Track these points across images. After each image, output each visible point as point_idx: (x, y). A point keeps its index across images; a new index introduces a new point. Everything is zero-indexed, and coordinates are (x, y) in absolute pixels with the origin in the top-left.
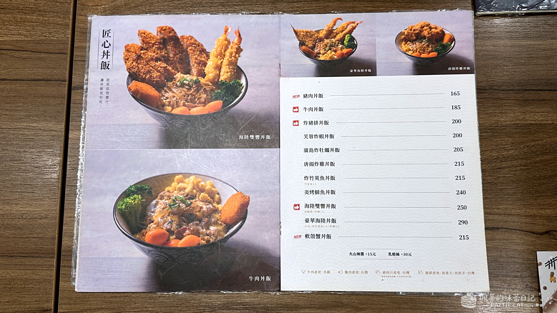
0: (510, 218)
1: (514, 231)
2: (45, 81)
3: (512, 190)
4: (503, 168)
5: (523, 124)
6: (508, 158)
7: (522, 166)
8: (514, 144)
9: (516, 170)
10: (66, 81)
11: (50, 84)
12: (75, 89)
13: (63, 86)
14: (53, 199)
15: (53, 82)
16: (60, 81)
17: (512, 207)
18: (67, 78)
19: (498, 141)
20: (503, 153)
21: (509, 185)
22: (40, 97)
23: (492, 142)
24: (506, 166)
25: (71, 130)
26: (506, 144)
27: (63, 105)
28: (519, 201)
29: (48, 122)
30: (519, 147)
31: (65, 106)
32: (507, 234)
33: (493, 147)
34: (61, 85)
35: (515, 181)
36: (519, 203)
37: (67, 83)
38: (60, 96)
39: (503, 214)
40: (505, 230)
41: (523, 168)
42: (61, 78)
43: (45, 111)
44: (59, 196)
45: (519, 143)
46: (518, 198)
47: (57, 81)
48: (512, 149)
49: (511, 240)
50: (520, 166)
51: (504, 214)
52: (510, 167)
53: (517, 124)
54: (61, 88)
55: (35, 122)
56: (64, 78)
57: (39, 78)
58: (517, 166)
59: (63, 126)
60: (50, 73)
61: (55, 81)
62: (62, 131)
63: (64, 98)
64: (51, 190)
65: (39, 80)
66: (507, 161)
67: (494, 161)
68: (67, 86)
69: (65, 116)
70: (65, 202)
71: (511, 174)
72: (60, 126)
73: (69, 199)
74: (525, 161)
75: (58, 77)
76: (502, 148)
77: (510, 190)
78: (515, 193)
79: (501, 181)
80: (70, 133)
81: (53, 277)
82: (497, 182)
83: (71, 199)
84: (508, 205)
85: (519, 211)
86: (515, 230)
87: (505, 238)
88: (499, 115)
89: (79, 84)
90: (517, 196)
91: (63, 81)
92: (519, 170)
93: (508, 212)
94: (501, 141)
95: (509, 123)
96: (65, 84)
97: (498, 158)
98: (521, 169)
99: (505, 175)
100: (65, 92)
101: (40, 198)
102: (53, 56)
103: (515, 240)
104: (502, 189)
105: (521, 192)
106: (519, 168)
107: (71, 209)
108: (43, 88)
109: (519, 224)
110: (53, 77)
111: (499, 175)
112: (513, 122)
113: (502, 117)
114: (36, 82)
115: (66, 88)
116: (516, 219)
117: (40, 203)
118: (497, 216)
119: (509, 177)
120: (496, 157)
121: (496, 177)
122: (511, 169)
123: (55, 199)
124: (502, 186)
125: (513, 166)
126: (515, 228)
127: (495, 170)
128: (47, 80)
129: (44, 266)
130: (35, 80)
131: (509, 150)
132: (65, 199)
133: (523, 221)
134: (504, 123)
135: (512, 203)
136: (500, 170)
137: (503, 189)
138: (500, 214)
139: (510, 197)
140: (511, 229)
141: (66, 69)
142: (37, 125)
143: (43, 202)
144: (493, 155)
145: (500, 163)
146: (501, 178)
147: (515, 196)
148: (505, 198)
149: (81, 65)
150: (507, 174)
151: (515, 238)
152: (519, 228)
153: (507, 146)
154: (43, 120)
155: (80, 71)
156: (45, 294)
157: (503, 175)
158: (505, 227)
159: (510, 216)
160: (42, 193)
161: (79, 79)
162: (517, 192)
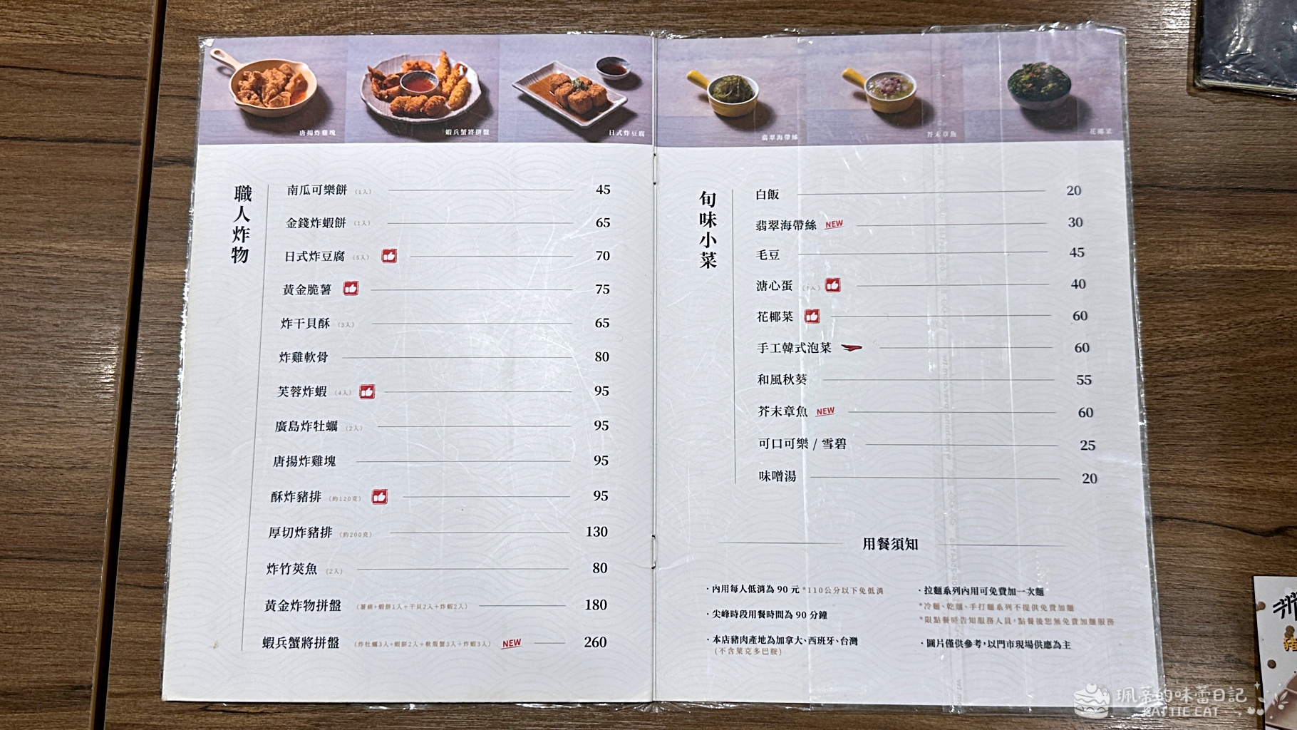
0: (1191, 495)
1: (1201, 526)
2: (90, 141)
3: (1199, 428)
4: (1178, 374)
5: (1228, 270)
6: (1191, 351)
7: (1224, 371)
8: (1206, 318)
9: (1210, 381)
10: (138, 143)
11: (102, 150)
12: (160, 165)
13: (132, 154)
14: (102, 423)
15: (109, 145)
16: (124, 143)
17: (1197, 467)
18: (143, 137)
19: (1168, 309)
20: (1178, 339)
21: (1192, 415)
22: (76, 180)
23: (1153, 312)
24: (1186, 369)
25: (148, 261)
26: (1187, 318)
27: (130, 201)
28: (1213, 453)
29: (94, 239)
30: (1217, 325)
31: (136, 204)
32: (1184, 533)
33: (1156, 323)
34: (126, 154)
35: (1206, 406)
36: (1213, 460)
37: (141, 148)
38: (124, 179)
39: (1174, 485)
40: (1178, 522)
41: (1225, 375)
42: (128, 136)
43: (88, 215)
44: (116, 418)
45: (1217, 315)
46: (1211, 446)
47: (119, 143)
48: (1201, 329)
49: (1194, 546)
50: (1219, 371)
51: (1178, 484)
52: (1193, 373)
53: (1215, 270)
54: (128, 159)
55: (65, 238)
56: (135, 136)
57: (76, 134)
58: (1212, 371)
59: (129, 251)
60: (102, 123)
61: (114, 142)
62: (127, 263)
63: (134, 183)
64: (98, 402)
65: (75, 140)
66: (1187, 359)
67: (1156, 356)
68: (140, 155)
69: (134, 227)
70: (131, 431)
71: (1196, 390)
72: (122, 251)
73: (141, 425)
74: (1230, 359)
75: (121, 134)
76: (1178, 326)
77: (1192, 427)
78: (1204, 435)
79: (1172, 405)
80: (145, 267)
81: (96, 608)
82: (1163, 407)
83: (144, 426)
84: (1185, 462)
85: (1213, 478)
86: (1204, 522)
87: (1177, 542)
88: (1171, 247)
89: (171, 152)
90: (1210, 441)
91: (132, 143)
92: (1215, 380)
93: (1187, 480)
94: (1175, 309)
95: (1196, 267)
96: (138, 151)
97: (1166, 351)
98: (1222, 378)
99: (1182, 392)
100: (136, 170)
101: (72, 419)
102: (109, 83)
103: (1202, 547)
104: (1173, 425)
105: (1219, 433)
106: (1217, 375)
107: (144, 449)
108: (86, 159)
109: (1213, 508)
110: (110, 134)
111: (1166, 392)
112: (1204, 266)
113: (1178, 252)
114: (69, 144)
115: (140, 161)
116: (1206, 496)
117: (71, 431)
118: (1161, 488)
119: (1191, 396)
120: (1160, 349)
121: (1159, 396)
122: (1197, 377)
123: (106, 423)
124: (1173, 417)
125: (1202, 369)
126: (1202, 517)
127: (1159, 379)
128: (96, 141)
129: (76, 583)
130: (67, 140)
131: (1193, 330)
132: (131, 426)
133: (1222, 503)
134: (1182, 267)
135: (1197, 458)
136: (1169, 379)
137: (1177, 424)
138: (1168, 485)
139: (1194, 443)
140: (1194, 521)
141: (140, 115)
142: (68, 248)
143: (77, 431)
144: (1155, 342)
145: (1170, 363)
146: (1173, 399)
147: (1205, 443)
148: (1180, 447)
149: (178, 107)
150: (1187, 389)
151: (1202, 542)
152: (1213, 519)
153: (1189, 322)
154: (83, 236)
155: (173, 121)
156: (77, 648)
157: (1177, 392)
158: (1179, 515)
159: (1190, 490)
160: (75, 408)
161: (171, 139)
162: (1210, 433)
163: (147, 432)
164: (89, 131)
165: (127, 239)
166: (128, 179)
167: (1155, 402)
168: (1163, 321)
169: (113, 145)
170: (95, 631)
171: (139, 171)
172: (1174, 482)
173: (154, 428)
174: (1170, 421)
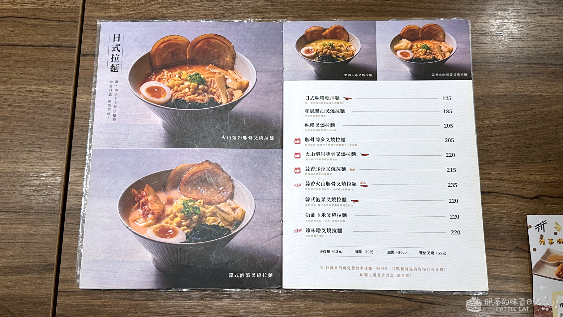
0: (501, 183)
1: (505, 195)
2: (56, 47)
3: (503, 157)
4: (494, 136)
5: (513, 95)
6: (499, 127)
7: (512, 134)
8: (505, 114)
9: (507, 138)
10: (75, 47)
11: (60, 50)
12: (83, 56)
13: (73, 52)
14: (60, 158)
15: (63, 48)
16: (70, 47)
17: (503, 172)
18: (77, 45)
19: (490, 110)
20: (494, 122)
21: (500, 152)
22: (50, 62)
23: (484, 111)
24: (497, 134)
25: (78, 94)
26: (497, 114)
27: (72, 70)
28: (509, 167)
29: (57, 85)
30: (509, 116)
31: (74, 71)
32: (498, 198)
33: (485, 116)
34: (70, 51)
35: (506, 148)
36: (509, 169)
37: (77, 49)
38: (69, 61)
39: (494, 179)
40: (495, 194)
41: (513, 136)
42: (71, 44)
43: (54, 76)
44: (66, 156)
45: (509, 112)
46: (508, 164)
47: (67, 47)
48: (503, 118)
49: (502, 204)
50: (511, 134)
51: (495, 179)
52: (501, 135)
53: (508, 95)
54: (71, 54)
55: (45, 85)
56: (74, 44)
57: (50, 44)
58: (508, 134)
59: (72, 89)
60: (60, 39)
61: (65, 47)
62: (70, 94)
63: (74, 63)
64: (58, 150)
65: (49, 46)
66: (498, 130)
67: (485, 129)
68: (76, 52)
69: (73, 80)
70: (71, 162)
71: (502, 142)
72: (68, 90)
73: (75, 160)
74: (515, 130)
75: (68, 44)
76: (494, 117)
77: (501, 156)
78: (505, 160)
79: (492, 148)
80: (77, 97)
81: (57, 232)
82: (488, 149)
83: (77, 160)
84: (498, 170)
85: (509, 177)
86: (506, 194)
87: (495, 202)
88: (490, 86)
89: (88, 51)
90: (507, 162)
91: (72, 47)
92: (509, 138)
93: (499, 177)
94: (492, 110)
95: (500, 94)
96: (75, 50)
97: (489, 126)
98: (512, 137)
99: (496, 143)
100: (74, 58)
101: (47, 157)
102: (64, 24)
103: (506, 204)
104: (493, 156)
105: (511, 159)
106: (509, 136)
107: (76, 169)
108: (54, 53)
109: (510, 188)
110: (64, 44)
111: (490, 143)
112: (503, 94)
113: (493, 88)
114: (47, 48)
115: (76, 54)
116: (506, 183)
117: (47, 161)
118: (488, 181)
119: (499, 144)
120: (486, 126)
121: (487, 145)
122: (502, 137)
123: (62, 158)
124: (493, 153)
125: (504, 134)
126: (505, 192)
127: (487, 138)
128: (58, 47)
129: (49, 223)
130: (46, 46)
131: (500, 119)
132: (71, 160)
133: (513, 186)
134: (495, 94)
135: (503, 169)
136: (491, 138)
137: (494, 156)
138: (491, 179)
139: (501, 163)
140: (502, 193)
141: (76, 36)
142: (46, 88)
143: (50, 161)
144: (485, 123)
145: (491, 131)
146: (492, 146)
147: (506, 163)
148: (496, 165)
149: (91, 33)
150: (498, 141)
151: (505, 202)
152: (509, 193)
153: (498, 115)
154: (52, 84)
155: (89, 39)
156: (48, 248)
157: (494, 143)
158: (496, 191)
159: (501, 181)
160: (49, 152)
161: (88, 46)
162: (508, 159)
163: (78, 162)
164: (55, 43)
165: (70, 85)
166: (71, 61)
167: (485, 147)
168: (488, 115)
169: (65, 48)
170: (56, 242)
171: (76, 59)
172: (493, 178)
173: (81, 161)
174: (491, 154)
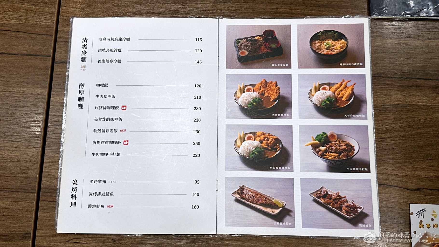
0: (390, 177)
1: (393, 187)
2: (34, 55)
3: (393, 156)
4: (386, 138)
5: (403, 104)
6: (391, 130)
7: (401, 137)
8: (396, 120)
9: (396, 140)
10: (50, 56)
11: (38, 58)
12: (57, 64)
13: (48, 60)
14: (36, 147)
15: (40, 57)
16: (46, 56)
17: (392, 168)
18: (51, 54)
19: (384, 117)
20: (386, 127)
21: (390, 151)
22: (30, 68)
23: (379, 117)
24: (389, 136)
25: (52, 95)
26: (390, 120)
27: (47, 75)
28: (397, 164)
29: (35, 88)
30: (399, 122)
31: (49, 76)
32: (387, 189)
33: (379, 121)
34: (46, 60)
35: (395, 148)
36: (397, 166)
37: (51, 58)
38: (45, 68)
39: (385, 174)
40: (385, 186)
41: (402, 138)
42: (47, 54)
43: (33, 79)
44: (41, 146)
45: (399, 119)
46: (397, 161)
47: (44, 56)
48: (394, 123)
49: (390, 194)
50: (400, 137)
51: (386, 174)
52: (391, 138)
53: (399, 104)
54: (47, 62)
55: (25, 87)
56: (49, 54)
57: (30, 53)
58: (397, 137)
59: (46, 91)
60: (38, 50)
61: (42, 56)
62: (45, 95)
63: (49, 69)
64: (35, 141)
65: (29, 55)
66: (389, 133)
67: (379, 132)
68: (51, 60)
69: (48, 84)
70: (46, 150)
71: (392, 143)
72: (44, 91)
73: (49, 148)
74: (403, 133)
75: (44, 53)
76: (386, 122)
77: (391, 155)
78: (394, 158)
79: (384, 148)
80: (51, 97)
81: (33, 208)
82: (381, 148)
83: (50, 149)
84: (388, 167)
85: (397, 172)
86: (394, 186)
88: (385, 96)
89: (61, 59)
91: (48, 56)
92: (398, 140)
93: (389, 172)
94: (386, 117)
95: (393, 103)
96: (50, 59)
97: (383, 130)
99: (388, 144)
100: (49, 65)
101: (26, 146)
102: (41, 36)
103: (393, 194)
104: (384, 154)
105: (399, 157)
107: (50, 156)
108: (33, 61)
109: (397, 182)
110: (41, 53)
111: (382, 144)
112: (395, 103)
113: (387, 98)
114: (27, 56)
115: (50, 62)
116: (394, 178)
117: (26, 150)
118: (380, 175)
119: (390, 145)
120: (381, 129)
121: (380, 145)
122: (392, 139)
123: (38, 147)
124: (385, 152)
125: (394, 137)
126: (393, 185)
127: (380, 139)
128: (36, 55)
129: (27, 200)
130: (26, 55)
131: (391, 124)
132: (46, 149)
133: (400, 180)
134: (388, 103)
135: (392, 165)
136: (384, 139)
137: (386, 154)
138: (383, 174)
139: (391, 160)
140: (391, 186)
141: (51, 47)
142: (26, 90)
143: (28, 150)
144: (379, 127)
145: (384, 134)
146: (384, 146)
147: (395, 160)
148: (386, 162)
149: (63, 45)
150: (389, 143)
151: (393, 192)
152: (397, 185)
153: (390, 121)
154: (31, 86)
155: (61, 49)
156: (26, 221)
157: (386, 144)
158: (386, 183)
159: (390, 176)
160: (28, 143)
161: (61, 55)
162: (397, 157)
163: (51, 151)
164: (34, 52)
165: (46, 88)
166: (46, 68)
167: (379, 147)
168: (382, 120)
169: (42, 57)
170: (33, 215)
171: (50, 65)
172: (384, 173)
173: (53, 150)
174: (383, 153)
